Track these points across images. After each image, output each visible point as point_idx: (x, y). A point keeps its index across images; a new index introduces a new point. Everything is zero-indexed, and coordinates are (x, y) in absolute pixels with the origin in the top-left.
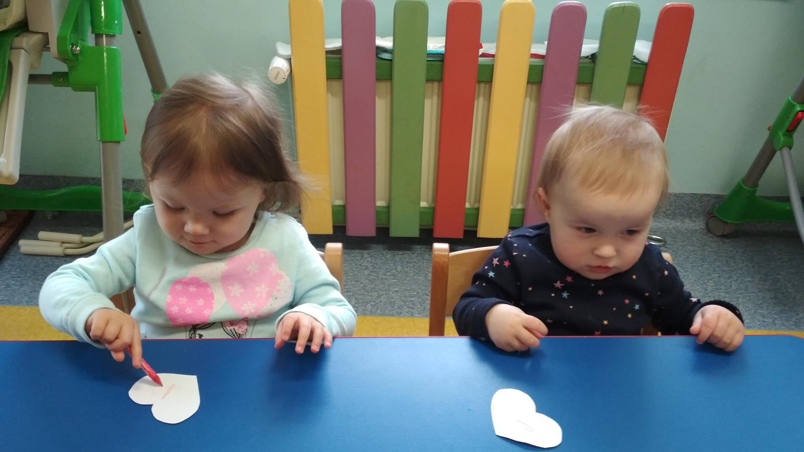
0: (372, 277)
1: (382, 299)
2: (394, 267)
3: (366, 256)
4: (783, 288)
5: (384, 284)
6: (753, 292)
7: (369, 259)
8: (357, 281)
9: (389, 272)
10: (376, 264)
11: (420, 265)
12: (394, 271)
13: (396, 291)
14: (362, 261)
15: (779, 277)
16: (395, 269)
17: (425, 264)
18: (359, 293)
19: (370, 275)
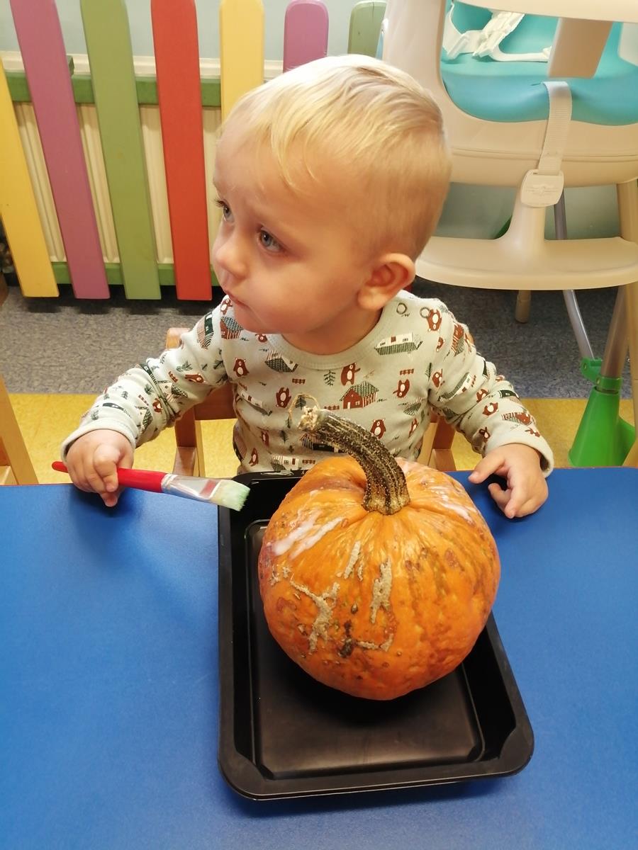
0: (93, 348)
1: (99, 374)
2: (123, 335)
3: (91, 322)
4: (544, 351)
5: (106, 356)
6: (512, 356)
7: (95, 327)
8: (75, 353)
9: (115, 341)
10: (102, 332)
11: (153, 333)
12: (121, 340)
13: (119, 364)
14: (85, 329)
15: (543, 338)
16: (124, 338)
17: (159, 331)
18: (74, 367)
19: (92, 345)
